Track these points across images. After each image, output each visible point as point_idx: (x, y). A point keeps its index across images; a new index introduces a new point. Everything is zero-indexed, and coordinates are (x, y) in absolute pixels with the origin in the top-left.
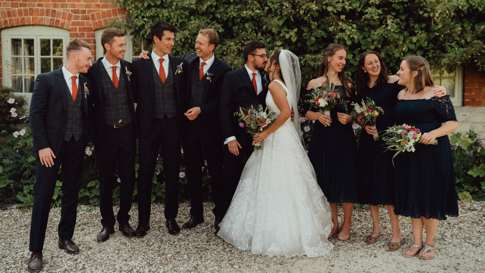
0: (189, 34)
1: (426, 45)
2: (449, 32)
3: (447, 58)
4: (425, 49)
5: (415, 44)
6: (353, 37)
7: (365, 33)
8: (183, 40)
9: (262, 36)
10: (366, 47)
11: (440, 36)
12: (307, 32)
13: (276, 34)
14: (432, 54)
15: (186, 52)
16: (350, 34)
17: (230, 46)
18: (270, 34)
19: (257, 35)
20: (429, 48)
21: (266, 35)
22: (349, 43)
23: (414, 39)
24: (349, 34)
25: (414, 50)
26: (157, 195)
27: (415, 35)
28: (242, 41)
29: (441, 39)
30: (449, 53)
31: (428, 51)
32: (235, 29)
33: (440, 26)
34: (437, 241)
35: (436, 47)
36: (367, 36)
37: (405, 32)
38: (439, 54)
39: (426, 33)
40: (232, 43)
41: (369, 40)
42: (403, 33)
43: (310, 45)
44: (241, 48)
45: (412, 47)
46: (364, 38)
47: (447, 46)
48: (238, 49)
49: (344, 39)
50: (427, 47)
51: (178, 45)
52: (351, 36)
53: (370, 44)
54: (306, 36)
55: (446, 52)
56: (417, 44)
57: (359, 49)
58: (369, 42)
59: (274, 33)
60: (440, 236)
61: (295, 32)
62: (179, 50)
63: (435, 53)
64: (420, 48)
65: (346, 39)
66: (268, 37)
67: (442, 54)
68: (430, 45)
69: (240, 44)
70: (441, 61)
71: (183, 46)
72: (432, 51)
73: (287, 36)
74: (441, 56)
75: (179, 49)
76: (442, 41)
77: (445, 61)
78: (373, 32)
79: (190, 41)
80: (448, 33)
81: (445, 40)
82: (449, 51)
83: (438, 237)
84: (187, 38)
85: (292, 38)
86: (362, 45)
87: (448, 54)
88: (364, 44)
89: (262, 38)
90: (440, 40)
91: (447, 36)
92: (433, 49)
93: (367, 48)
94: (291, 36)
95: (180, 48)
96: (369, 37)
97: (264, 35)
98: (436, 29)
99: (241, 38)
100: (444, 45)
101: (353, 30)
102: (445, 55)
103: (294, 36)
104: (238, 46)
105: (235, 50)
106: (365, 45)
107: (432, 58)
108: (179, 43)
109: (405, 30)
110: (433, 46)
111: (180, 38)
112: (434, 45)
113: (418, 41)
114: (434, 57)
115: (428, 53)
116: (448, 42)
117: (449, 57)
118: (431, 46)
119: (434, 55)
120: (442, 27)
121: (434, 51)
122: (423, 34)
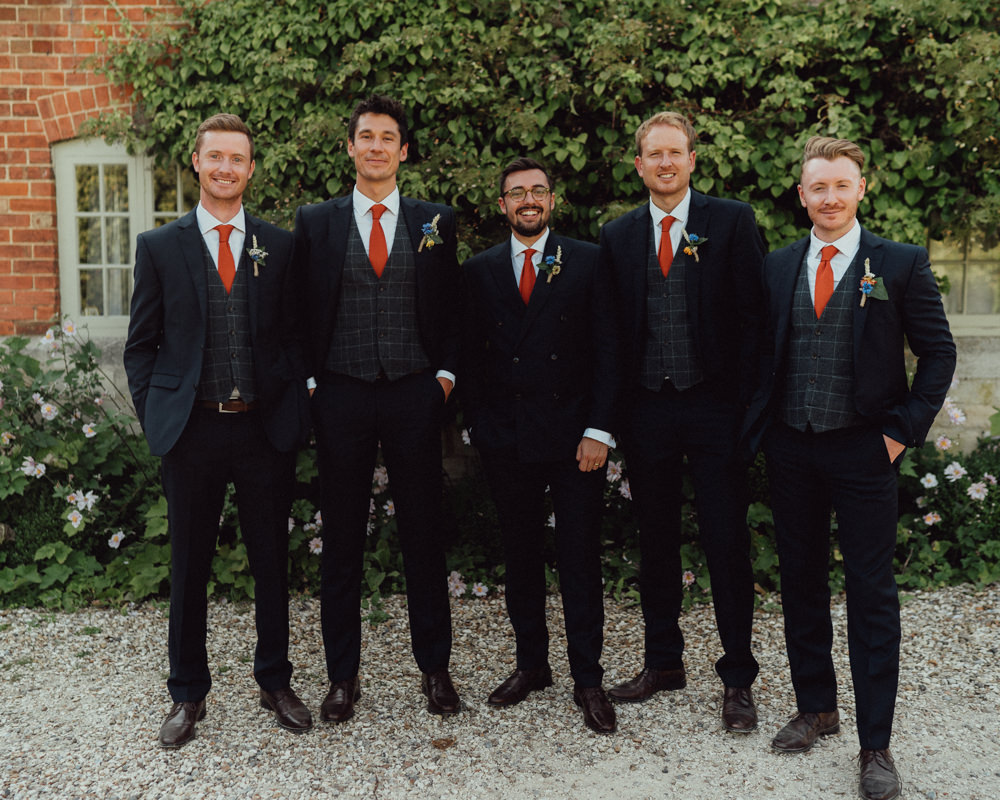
0: (298, 152)
1: (931, 174)
2: (992, 138)
3: (988, 210)
4: (927, 185)
5: (900, 172)
6: (736, 157)
7: (767, 146)
8: (283, 169)
9: (494, 154)
10: (770, 183)
11: (967, 150)
12: (614, 144)
13: (529, 149)
14: (946, 200)
15: (291, 200)
16: (728, 149)
17: (408, 182)
18: (514, 149)
19: (480, 152)
20: (936, 184)
21: (504, 152)
22: (725, 171)
23: (899, 159)
24: (724, 146)
25: (897, 188)
27: (901, 147)
28: (441, 170)
29: (971, 158)
30: (993, 194)
31: (936, 190)
32: (422, 138)
33: (969, 123)
34: (966, 701)
35: (956, 180)
36: (773, 153)
37: (874, 142)
38: (965, 197)
39: (932, 143)
40: (414, 176)
41: (779, 162)
42: (868, 143)
43: (621, 178)
44: (437, 189)
45: (893, 180)
46: (766, 158)
47: (986, 176)
48: (431, 192)
49: (711, 161)
50: (932, 179)
51: (271, 180)
52: (732, 154)
53: (780, 173)
54: (610, 154)
55: (983, 193)
56: (907, 174)
57: (752, 187)
58: (778, 168)
59: (526, 147)
60: (971, 688)
61: (581, 144)
62: (274, 196)
63: (955, 196)
64: (914, 183)
65: (718, 160)
67: (972, 199)
68: (941, 174)
69: (436, 178)
70: (969, 219)
71: (284, 185)
72: (946, 191)
73: (561, 155)
74: (971, 205)
75: (273, 192)
76: (972, 164)
77: (980, 216)
78: (788, 141)
79: (302, 171)
80: (990, 142)
81: (981, 161)
82: (990, 192)
83: (967, 691)
84: (293, 163)
85: (572, 159)
86: (758, 176)
87: (989, 199)
88: (763, 174)
89: (494, 160)
90: (967, 162)
91: (986, 151)
92: (949, 185)
93: (773, 185)
94: (570, 155)
95: (277, 190)
96: (779, 154)
97: (500, 154)
98: (959, 130)
99: (438, 160)
100: (978, 174)
101: (735, 137)
102: (981, 201)
103: (578, 155)
104: (429, 183)
105: (423, 192)
106: (767, 178)
107: (945, 210)
108: (274, 175)
109: (873, 136)
110: (948, 177)
111: (277, 164)
112: (952, 174)
113: (908, 163)
114: (952, 208)
115: (936, 196)
116: (989, 166)
117: (992, 205)
118: (944, 177)
119: (952, 201)
120: (973, 125)
121: (952, 192)
122: (922, 145)
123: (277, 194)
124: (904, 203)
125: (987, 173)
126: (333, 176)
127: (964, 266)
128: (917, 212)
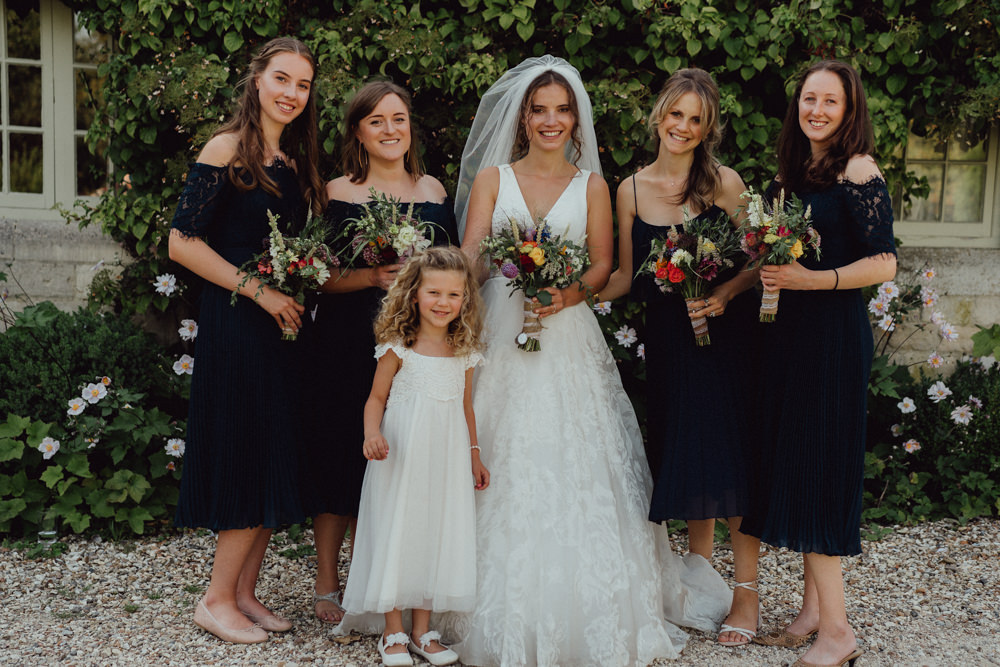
1: (917, 60)
2: (986, 21)
3: (979, 102)
4: (911, 72)
5: (882, 56)
6: (707, 33)
7: (736, 20)
8: (168, 14)
9: (424, 15)
10: (739, 63)
11: (959, 34)
12: (564, 11)
13: (470, 11)
14: (932, 90)
15: (177, 54)
16: (697, 22)
17: (324, 41)
18: (448, 10)
19: (408, 11)
20: (922, 72)
21: (436, 13)
22: (694, 49)
23: (884, 42)
24: (693, 20)
25: (878, 75)
26: (93, 512)
27: (885, 28)
28: (366, 31)
29: (961, 43)
30: (985, 85)
31: (921, 78)
35: (944, 67)
36: (743, 30)
37: (854, 20)
38: (953, 87)
39: (919, 24)
40: (332, 35)
41: (750, 40)
42: (849, 21)
43: (575, 51)
44: (360, 53)
45: (874, 65)
46: (736, 34)
47: (977, 64)
48: (355, 55)
49: (679, 38)
50: (917, 66)
51: (150, 27)
52: (701, 29)
53: (751, 52)
54: (560, 22)
55: (975, 84)
56: (889, 58)
57: (723, 68)
58: (749, 47)
59: (466, 9)
61: (528, 8)
62: (153, 47)
63: (943, 86)
64: (897, 69)
65: (686, 35)
66: (443, 22)
67: (961, 89)
68: (928, 61)
69: (358, 39)
70: (957, 112)
71: (166, 34)
72: (932, 79)
73: (505, 21)
74: (960, 97)
75: (153, 42)
76: (962, 49)
77: (970, 110)
78: (761, 16)
79: (191, 19)
80: (984, 25)
81: (973, 46)
82: (981, 82)
84: (180, 9)
85: (518, 26)
86: (727, 54)
87: (980, 90)
88: (733, 54)
89: (425, 22)
90: (958, 47)
91: (979, 35)
92: (935, 73)
93: (743, 66)
94: (517, 21)
95: (157, 41)
96: (750, 31)
97: (430, 14)
98: (950, 11)
99: (360, 18)
100: (968, 62)
101: (705, 9)
102: (972, 93)
103: (526, 22)
104: (350, 45)
105: (345, 56)
106: (737, 57)
107: (930, 102)
108: (154, 22)
109: (854, 13)
110: (935, 63)
111: (158, 8)
112: (940, 61)
113: (892, 48)
114: (937, 99)
115: (922, 85)
116: (981, 53)
117: (984, 97)
118: (931, 64)
119: (939, 91)
120: (966, 5)
121: (939, 81)
122: (910, 26)
123: (157, 45)
124: (886, 92)
125: (979, 61)
126: (232, 28)
127: (944, 167)
128: (899, 103)
